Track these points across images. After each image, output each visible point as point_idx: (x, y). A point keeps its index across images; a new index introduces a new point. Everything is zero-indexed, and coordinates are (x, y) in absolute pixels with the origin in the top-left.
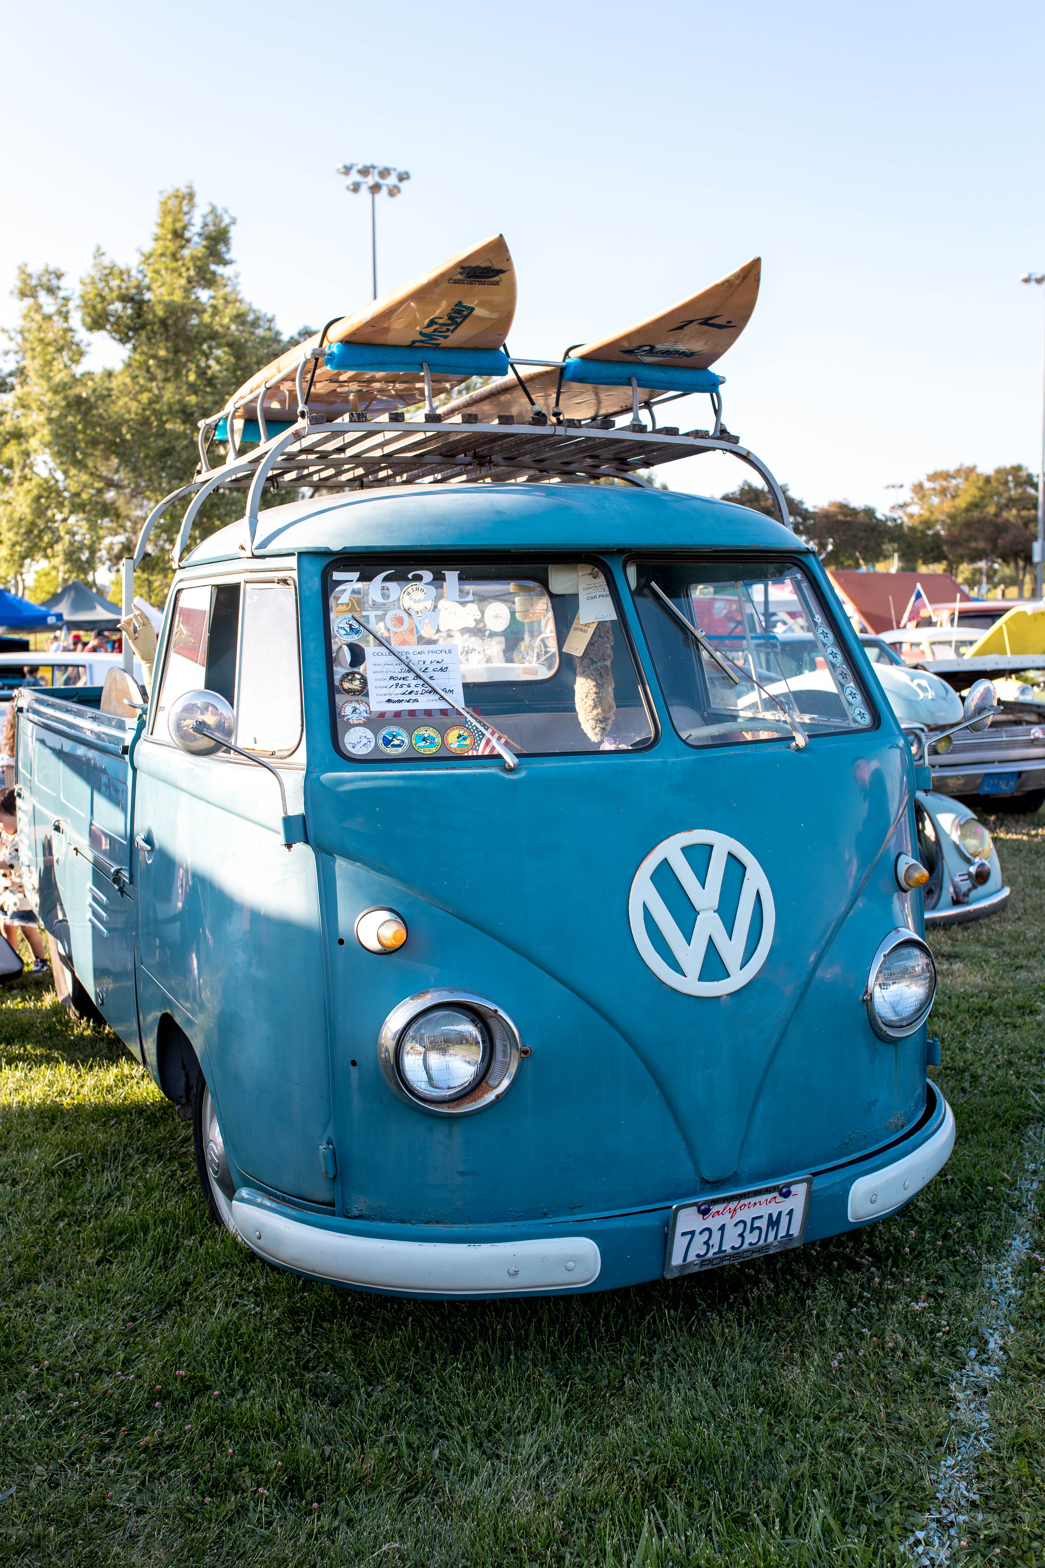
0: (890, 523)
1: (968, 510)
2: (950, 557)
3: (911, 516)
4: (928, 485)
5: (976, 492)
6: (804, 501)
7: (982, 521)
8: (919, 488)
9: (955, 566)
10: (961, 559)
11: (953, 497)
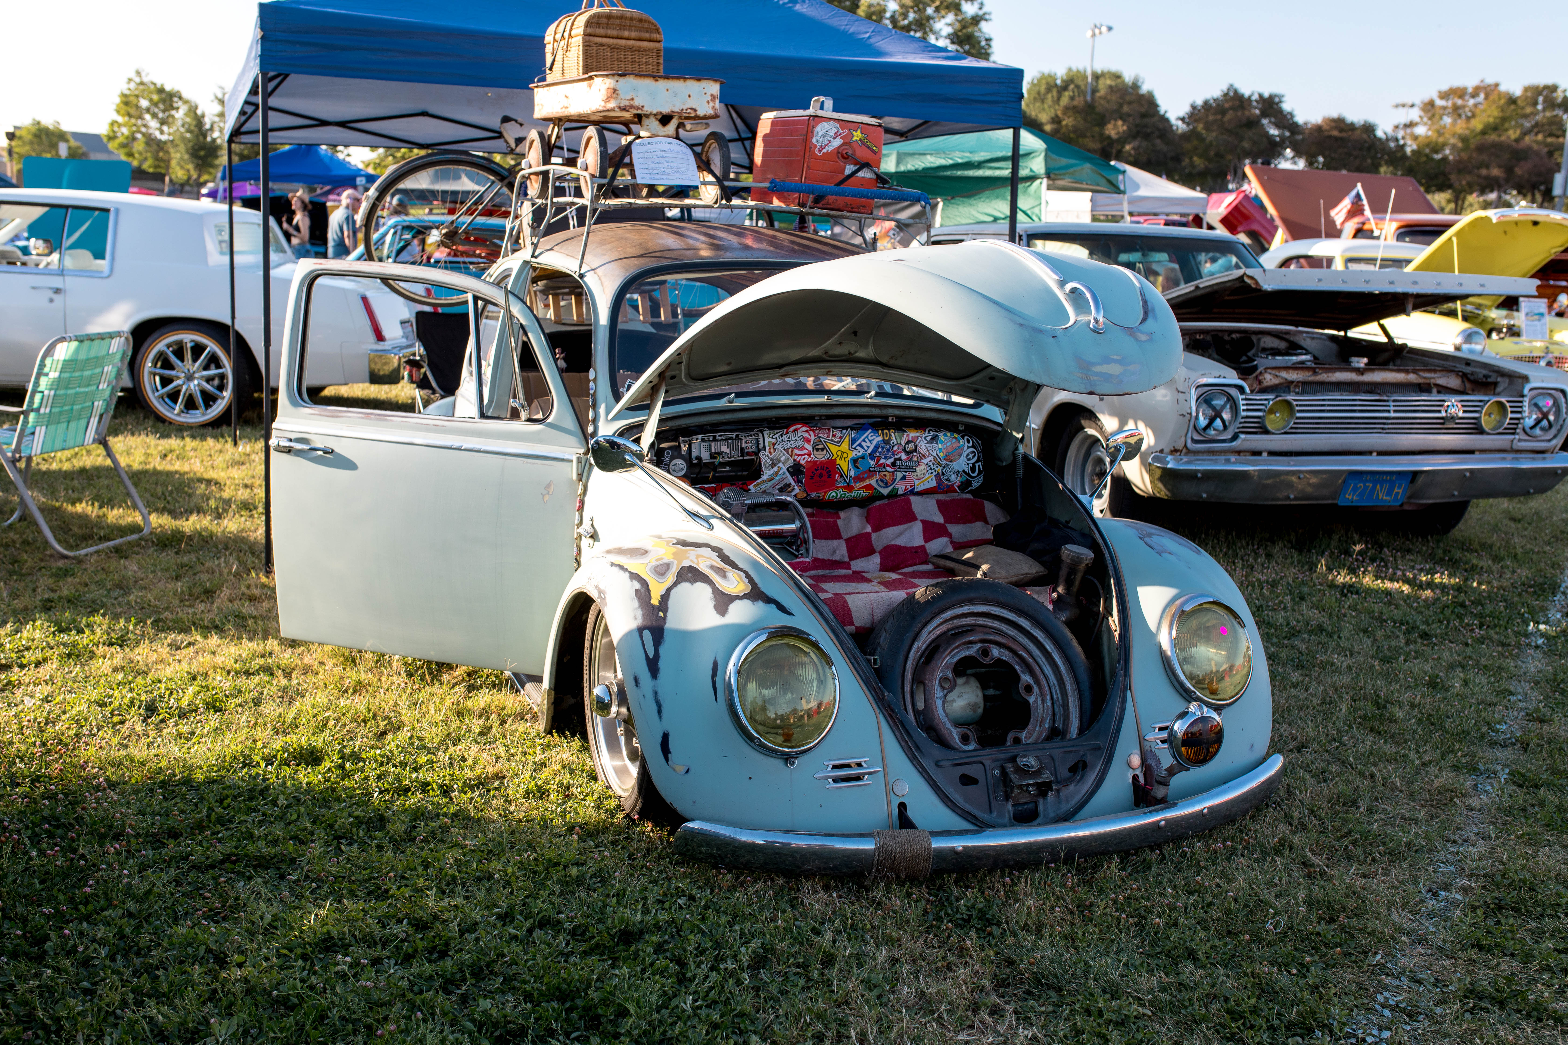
0: (1392, 145)
1: (1484, 132)
2: (1456, 185)
3: (1416, 138)
4: (1439, 103)
5: (1496, 113)
6: (1295, 113)
7: (1498, 147)
8: (1429, 107)
9: (1462, 196)
10: (1470, 190)
11: (1468, 119)
